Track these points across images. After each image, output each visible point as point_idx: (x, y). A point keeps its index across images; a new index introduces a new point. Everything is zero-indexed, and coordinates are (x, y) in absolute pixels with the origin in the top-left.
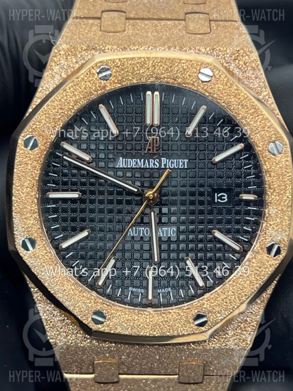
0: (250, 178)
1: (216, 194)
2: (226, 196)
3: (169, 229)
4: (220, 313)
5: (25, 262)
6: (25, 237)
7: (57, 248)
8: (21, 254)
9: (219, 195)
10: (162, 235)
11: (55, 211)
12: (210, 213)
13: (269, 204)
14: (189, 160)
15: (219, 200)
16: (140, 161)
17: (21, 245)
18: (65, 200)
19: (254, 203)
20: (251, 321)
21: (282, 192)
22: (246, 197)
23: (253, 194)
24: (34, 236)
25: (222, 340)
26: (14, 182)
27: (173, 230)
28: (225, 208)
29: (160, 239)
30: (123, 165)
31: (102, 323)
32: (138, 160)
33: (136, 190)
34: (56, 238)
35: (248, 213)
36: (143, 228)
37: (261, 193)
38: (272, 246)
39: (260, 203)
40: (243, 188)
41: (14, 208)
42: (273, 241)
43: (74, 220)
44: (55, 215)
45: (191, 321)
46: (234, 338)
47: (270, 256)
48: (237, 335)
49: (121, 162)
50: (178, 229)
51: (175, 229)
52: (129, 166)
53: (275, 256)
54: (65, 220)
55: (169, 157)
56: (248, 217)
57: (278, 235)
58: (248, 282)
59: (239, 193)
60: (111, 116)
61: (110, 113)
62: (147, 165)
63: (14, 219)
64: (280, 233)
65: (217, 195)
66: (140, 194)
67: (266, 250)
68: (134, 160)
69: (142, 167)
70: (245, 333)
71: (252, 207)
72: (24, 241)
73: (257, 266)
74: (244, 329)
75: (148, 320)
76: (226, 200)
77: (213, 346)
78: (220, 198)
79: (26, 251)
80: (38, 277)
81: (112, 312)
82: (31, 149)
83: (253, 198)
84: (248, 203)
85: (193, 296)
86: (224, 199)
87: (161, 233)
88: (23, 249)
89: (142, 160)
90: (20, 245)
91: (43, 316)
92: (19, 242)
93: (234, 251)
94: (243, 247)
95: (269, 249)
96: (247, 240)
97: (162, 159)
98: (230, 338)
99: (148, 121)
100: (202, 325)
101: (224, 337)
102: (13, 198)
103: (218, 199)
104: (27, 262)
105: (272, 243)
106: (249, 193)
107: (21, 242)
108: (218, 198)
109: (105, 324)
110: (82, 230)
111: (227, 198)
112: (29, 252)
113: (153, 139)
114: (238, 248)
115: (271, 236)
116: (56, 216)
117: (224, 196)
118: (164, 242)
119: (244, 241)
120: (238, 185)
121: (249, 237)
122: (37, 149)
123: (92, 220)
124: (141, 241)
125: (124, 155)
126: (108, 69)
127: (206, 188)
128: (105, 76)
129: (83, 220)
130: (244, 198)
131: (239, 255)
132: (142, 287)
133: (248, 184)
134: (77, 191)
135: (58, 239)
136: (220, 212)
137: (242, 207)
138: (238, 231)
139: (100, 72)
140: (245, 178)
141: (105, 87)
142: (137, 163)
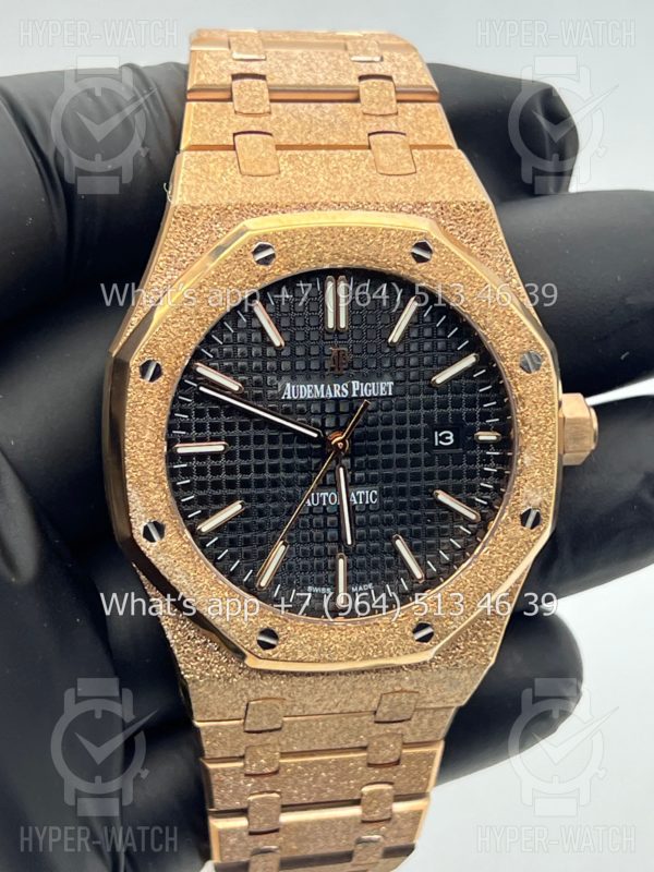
0: (488, 407)
1: (436, 433)
2: (452, 435)
5: (149, 560)
6: (148, 521)
7: (194, 532)
8: (142, 548)
9: (441, 435)
10: (356, 503)
11: (187, 472)
12: (429, 462)
13: (522, 449)
14: (395, 382)
15: (441, 442)
16: (319, 387)
17: (142, 532)
18: (201, 456)
19: (496, 445)
21: (541, 430)
22: (484, 436)
23: (494, 430)
24: (163, 518)
25: (451, 658)
26: (126, 434)
27: (373, 493)
28: (450, 454)
29: (352, 508)
30: (291, 394)
31: (272, 646)
32: (316, 386)
33: (315, 435)
34: (190, 516)
35: (487, 460)
37: (505, 428)
38: (528, 513)
39: (506, 443)
40: (478, 423)
41: (127, 476)
42: (530, 505)
43: (216, 485)
44: (186, 480)
45: (409, 633)
46: (468, 652)
47: (525, 528)
48: (473, 649)
49: (289, 391)
50: (381, 491)
51: (376, 492)
52: (301, 397)
53: (532, 528)
54: (202, 486)
55: (364, 379)
56: (487, 467)
57: (537, 496)
58: (494, 570)
59: (473, 431)
60: (271, 317)
61: (268, 313)
62: (330, 394)
63: (129, 494)
64: (541, 492)
65: (438, 434)
66: (323, 441)
67: (518, 519)
68: (308, 386)
69: (323, 396)
70: (484, 643)
71: (492, 451)
72: (146, 528)
73: (507, 545)
74: (482, 639)
75: (344, 638)
76: (452, 441)
77: (437, 667)
78: (442, 438)
79: (149, 543)
80: (171, 582)
81: (289, 628)
82: (152, 380)
83: (494, 438)
84: (486, 445)
85: (406, 594)
86: (449, 441)
87: (355, 500)
88: (145, 540)
89: (322, 386)
90: (140, 534)
91: (173, 639)
92: (138, 529)
93: (467, 521)
94: (481, 514)
95: (524, 518)
96: (486, 503)
97: (353, 382)
98: (462, 653)
99: (331, 324)
100: (426, 639)
102: (127, 460)
104: (153, 560)
105: (529, 508)
106: (486, 428)
107: (141, 529)
108: (440, 439)
109: (277, 648)
110: (231, 500)
111: (454, 438)
112: (154, 544)
113: (338, 352)
114: (473, 517)
115: (526, 498)
116: (188, 481)
117: (449, 435)
118: (361, 513)
119: (482, 504)
120: (471, 418)
121: (489, 497)
122: (161, 379)
123: (245, 484)
124: (325, 513)
125: (293, 379)
126: (268, 247)
127: (422, 425)
128: (266, 258)
129: (231, 485)
130: (481, 438)
131: (475, 526)
132: (327, 585)
133: (485, 415)
134: (220, 440)
135: (193, 518)
136: (443, 461)
137: (478, 452)
138: (472, 489)
139: (256, 252)
140: (481, 406)
141: (265, 276)
142: (313, 391)
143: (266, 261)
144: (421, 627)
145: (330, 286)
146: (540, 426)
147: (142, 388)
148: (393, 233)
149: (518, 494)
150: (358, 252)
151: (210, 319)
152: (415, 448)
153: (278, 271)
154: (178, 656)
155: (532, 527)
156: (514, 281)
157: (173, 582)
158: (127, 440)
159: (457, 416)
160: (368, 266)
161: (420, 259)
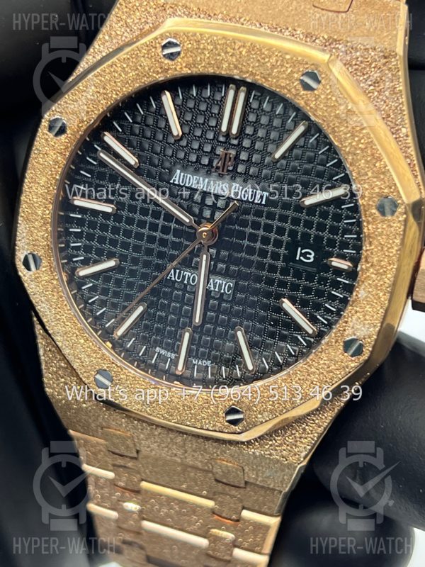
0: (349, 238)
1: (299, 249)
2: (313, 254)
3: (224, 283)
4: (262, 414)
6: (29, 252)
7: (74, 273)
8: (20, 274)
9: (303, 251)
10: (212, 289)
12: (285, 272)
13: (360, 283)
15: (302, 258)
16: (204, 180)
17: (22, 260)
18: (95, 213)
19: (347, 274)
20: (312, 431)
21: (381, 271)
22: (337, 263)
23: (348, 260)
24: (40, 253)
25: (267, 447)
27: (229, 285)
28: (306, 271)
29: (208, 293)
30: (179, 181)
32: (201, 179)
33: (188, 221)
34: (74, 259)
35: (336, 285)
36: (190, 274)
38: (352, 341)
39: (354, 274)
40: (336, 250)
41: (20, 210)
42: (355, 335)
43: (101, 240)
44: (78, 228)
46: (283, 448)
47: (346, 354)
48: (288, 445)
49: (178, 177)
50: (236, 284)
51: (232, 285)
52: (187, 185)
54: (90, 237)
56: (335, 291)
57: (363, 329)
59: (331, 255)
63: (19, 225)
64: (368, 326)
65: (301, 250)
67: (342, 344)
68: (195, 177)
70: (299, 445)
71: (343, 279)
72: (26, 257)
74: (298, 439)
76: (312, 260)
77: (253, 450)
78: (304, 255)
79: (26, 271)
82: (56, 135)
83: (346, 267)
84: (338, 272)
85: (238, 380)
86: (309, 259)
87: (212, 286)
88: (23, 267)
89: (207, 180)
90: (20, 260)
91: (44, 356)
92: (20, 256)
94: (318, 330)
95: (347, 345)
96: (326, 322)
97: (234, 184)
98: (277, 446)
99: (224, 128)
100: (234, 422)
101: (270, 443)
102: (23, 198)
103: (300, 256)
104: (26, 285)
105: (353, 337)
106: (343, 257)
107: (22, 257)
108: (302, 255)
110: (111, 256)
111: (314, 257)
112: (30, 273)
113: (226, 154)
114: (310, 330)
115: (353, 327)
116: (79, 230)
117: (310, 254)
118: (214, 299)
119: (323, 323)
120: (331, 243)
121: (330, 318)
122: (63, 137)
123: (125, 246)
124: (184, 290)
125: (184, 168)
126: (176, 45)
127: (285, 238)
128: (172, 54)
129: (114, 243)
130: (333, 264)
131: (312, 340)
132: (173, 351)
133: (345, 245)
134: (113, 204)
135: (77, 262)
136: (298, 275)
137: (329, 275)
138: (317, 307)
139: (164, 47)
140: (342, 236)
141: (168, 69)
142: (198, 183)
143: (171, 56)
144: (232, 411)
145: (231, 93)
146: (382, 267)
147: (47, 140)
148: (288, 57)
149: (346, 322)
150: (253, 67)
151: (114, 96)
152: (275, 256)
153: (180, 68)
154: (44, 371)
155: (352, 356)
156: (404, 130)
157: (38, 308)
158: (26, 180)
159: (319, 239)
160: (260, 82)
161: (307, 87)
